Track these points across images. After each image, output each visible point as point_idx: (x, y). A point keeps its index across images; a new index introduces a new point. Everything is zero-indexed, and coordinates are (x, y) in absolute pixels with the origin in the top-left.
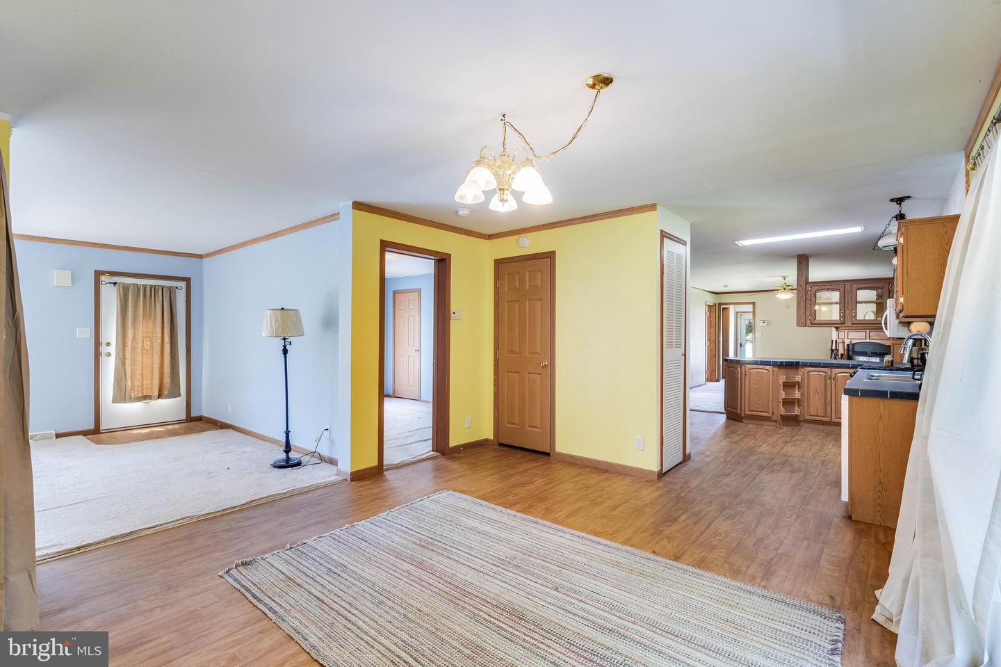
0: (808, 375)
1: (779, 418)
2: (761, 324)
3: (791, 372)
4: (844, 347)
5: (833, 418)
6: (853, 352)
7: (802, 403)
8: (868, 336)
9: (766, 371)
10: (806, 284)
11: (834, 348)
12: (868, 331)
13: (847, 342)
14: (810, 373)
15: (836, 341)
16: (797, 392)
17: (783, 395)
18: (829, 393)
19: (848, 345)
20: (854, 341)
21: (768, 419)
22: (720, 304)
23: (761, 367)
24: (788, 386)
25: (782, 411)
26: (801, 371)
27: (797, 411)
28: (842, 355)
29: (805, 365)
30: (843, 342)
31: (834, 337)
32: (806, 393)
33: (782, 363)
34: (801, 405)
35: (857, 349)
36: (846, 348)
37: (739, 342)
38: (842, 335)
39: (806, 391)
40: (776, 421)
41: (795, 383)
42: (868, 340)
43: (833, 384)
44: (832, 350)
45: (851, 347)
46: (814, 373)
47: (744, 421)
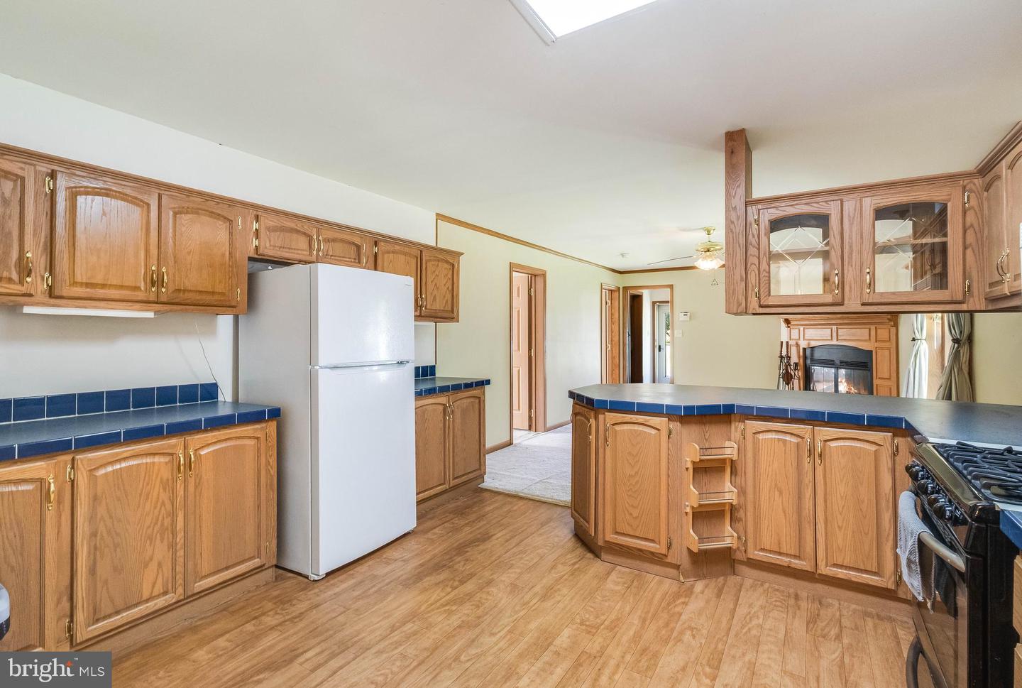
0: (756, 443)
1: (685, 561)
2: (682, 317)
3: (714, 433)
4: (799, 352)
5: (821, 564)
6: (812, 359)
7: (741, 514)
8: (835, 334)
9: (653, 432)
10: (747, 204)
11: (784, 353)
12: (834, 328)
13: (803, 344)
14: (761, 436)
15: (787, 342)
16: (728, 485)
17: (692, 497)
18: (808, 493)
19: (804, 350)
20: (813, 344)
21: (656, 559)
22: (625, 289)
23: (641, 418)
24: (706, 470)
25: (692, 539)
26: (737, 428)
27: (727, 537)
28: (796, 365)
29: (748, 414)
30: (797, 345)
31: (784, 338)
32: (750, 490)
33: (689, 409)
34: (740, 520)
35: (817, 355)
36: (801, 354)
37: (657, 344)
38: (795, 333)
39: (750, 483)
40: (677, 567)
41: (724, 460)
42: (834, 342)
43: (819, 470)
44: (781, 357)
45: (808, 352)
46: (770, 436)
47: (604, 556)
